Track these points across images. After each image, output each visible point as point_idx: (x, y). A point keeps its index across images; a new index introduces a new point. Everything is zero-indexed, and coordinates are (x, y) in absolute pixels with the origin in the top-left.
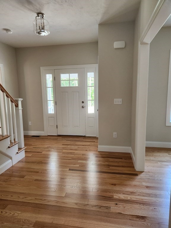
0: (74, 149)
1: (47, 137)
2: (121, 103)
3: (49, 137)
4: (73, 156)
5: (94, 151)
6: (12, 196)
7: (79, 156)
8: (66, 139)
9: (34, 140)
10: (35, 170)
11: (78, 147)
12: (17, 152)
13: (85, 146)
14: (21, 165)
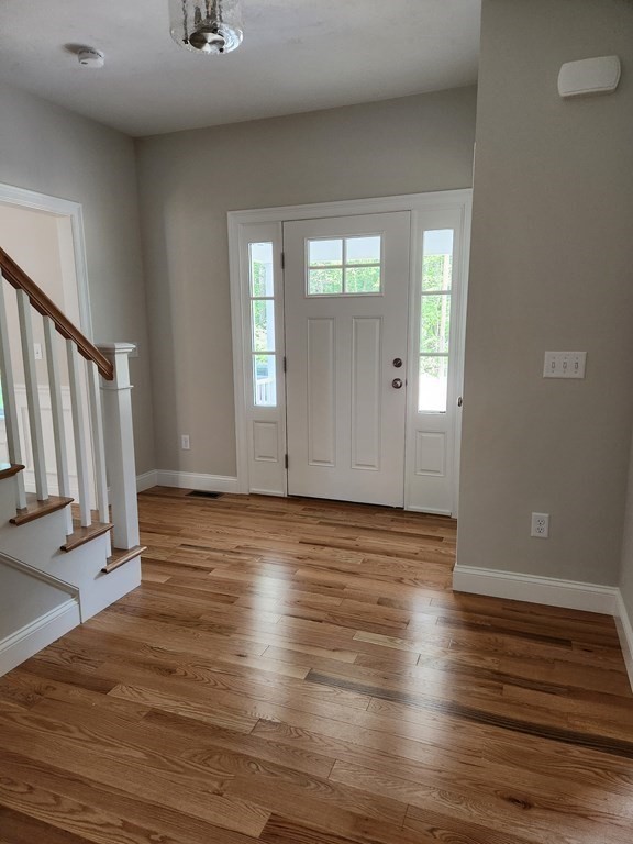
0: (344, 567)
1: (246, 502)
2: (580, 374)
3: (253, 502)
4: (336, 601)
5: (436, 585)
6: (31, 788)
7: (366, 606)
8: (319, 514)
9: (194, 510)
10: (162, 660)
11: (363, 562)
12: (104, 566)
13: (397, 556)
14: (112, 626)
